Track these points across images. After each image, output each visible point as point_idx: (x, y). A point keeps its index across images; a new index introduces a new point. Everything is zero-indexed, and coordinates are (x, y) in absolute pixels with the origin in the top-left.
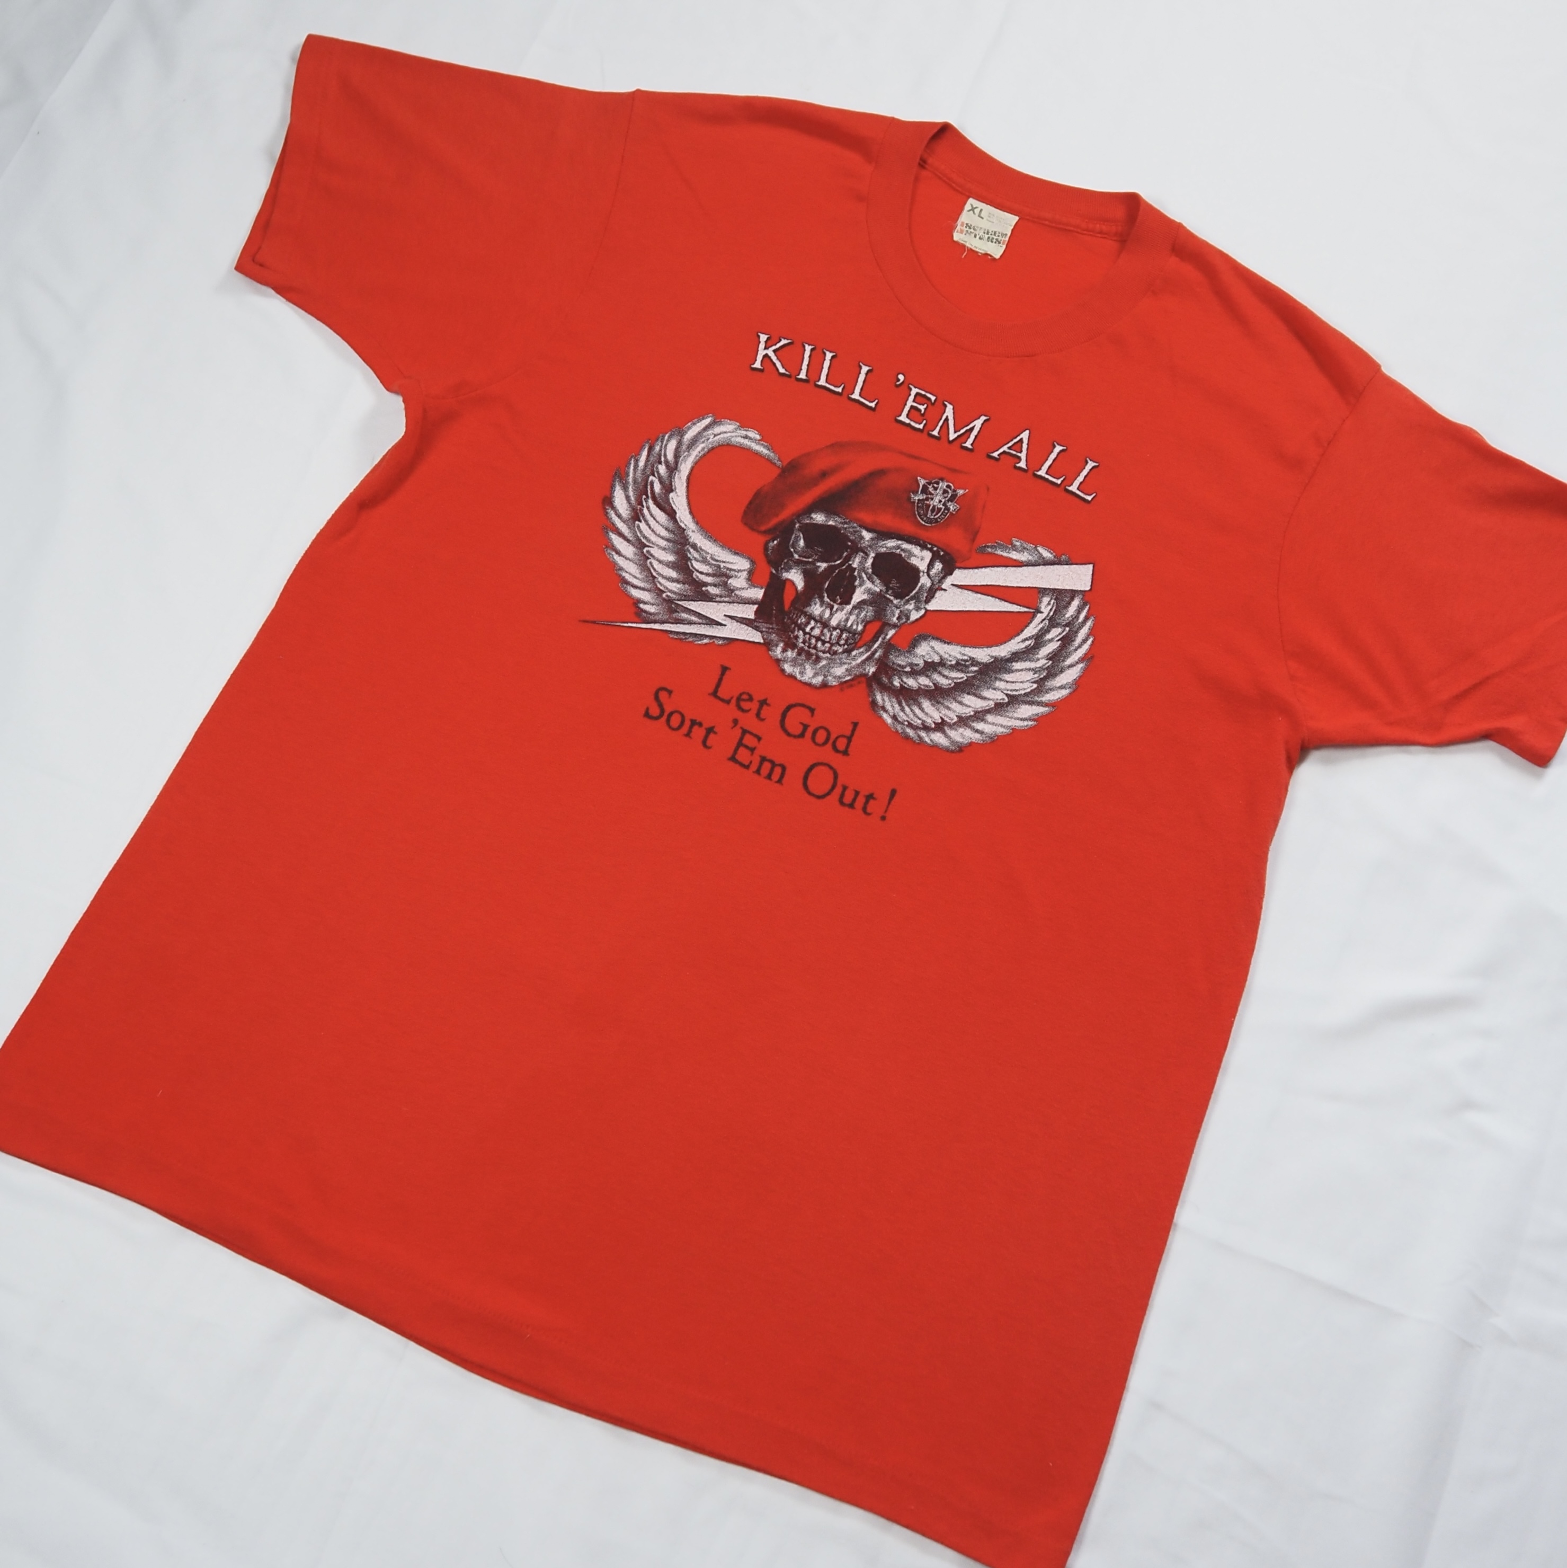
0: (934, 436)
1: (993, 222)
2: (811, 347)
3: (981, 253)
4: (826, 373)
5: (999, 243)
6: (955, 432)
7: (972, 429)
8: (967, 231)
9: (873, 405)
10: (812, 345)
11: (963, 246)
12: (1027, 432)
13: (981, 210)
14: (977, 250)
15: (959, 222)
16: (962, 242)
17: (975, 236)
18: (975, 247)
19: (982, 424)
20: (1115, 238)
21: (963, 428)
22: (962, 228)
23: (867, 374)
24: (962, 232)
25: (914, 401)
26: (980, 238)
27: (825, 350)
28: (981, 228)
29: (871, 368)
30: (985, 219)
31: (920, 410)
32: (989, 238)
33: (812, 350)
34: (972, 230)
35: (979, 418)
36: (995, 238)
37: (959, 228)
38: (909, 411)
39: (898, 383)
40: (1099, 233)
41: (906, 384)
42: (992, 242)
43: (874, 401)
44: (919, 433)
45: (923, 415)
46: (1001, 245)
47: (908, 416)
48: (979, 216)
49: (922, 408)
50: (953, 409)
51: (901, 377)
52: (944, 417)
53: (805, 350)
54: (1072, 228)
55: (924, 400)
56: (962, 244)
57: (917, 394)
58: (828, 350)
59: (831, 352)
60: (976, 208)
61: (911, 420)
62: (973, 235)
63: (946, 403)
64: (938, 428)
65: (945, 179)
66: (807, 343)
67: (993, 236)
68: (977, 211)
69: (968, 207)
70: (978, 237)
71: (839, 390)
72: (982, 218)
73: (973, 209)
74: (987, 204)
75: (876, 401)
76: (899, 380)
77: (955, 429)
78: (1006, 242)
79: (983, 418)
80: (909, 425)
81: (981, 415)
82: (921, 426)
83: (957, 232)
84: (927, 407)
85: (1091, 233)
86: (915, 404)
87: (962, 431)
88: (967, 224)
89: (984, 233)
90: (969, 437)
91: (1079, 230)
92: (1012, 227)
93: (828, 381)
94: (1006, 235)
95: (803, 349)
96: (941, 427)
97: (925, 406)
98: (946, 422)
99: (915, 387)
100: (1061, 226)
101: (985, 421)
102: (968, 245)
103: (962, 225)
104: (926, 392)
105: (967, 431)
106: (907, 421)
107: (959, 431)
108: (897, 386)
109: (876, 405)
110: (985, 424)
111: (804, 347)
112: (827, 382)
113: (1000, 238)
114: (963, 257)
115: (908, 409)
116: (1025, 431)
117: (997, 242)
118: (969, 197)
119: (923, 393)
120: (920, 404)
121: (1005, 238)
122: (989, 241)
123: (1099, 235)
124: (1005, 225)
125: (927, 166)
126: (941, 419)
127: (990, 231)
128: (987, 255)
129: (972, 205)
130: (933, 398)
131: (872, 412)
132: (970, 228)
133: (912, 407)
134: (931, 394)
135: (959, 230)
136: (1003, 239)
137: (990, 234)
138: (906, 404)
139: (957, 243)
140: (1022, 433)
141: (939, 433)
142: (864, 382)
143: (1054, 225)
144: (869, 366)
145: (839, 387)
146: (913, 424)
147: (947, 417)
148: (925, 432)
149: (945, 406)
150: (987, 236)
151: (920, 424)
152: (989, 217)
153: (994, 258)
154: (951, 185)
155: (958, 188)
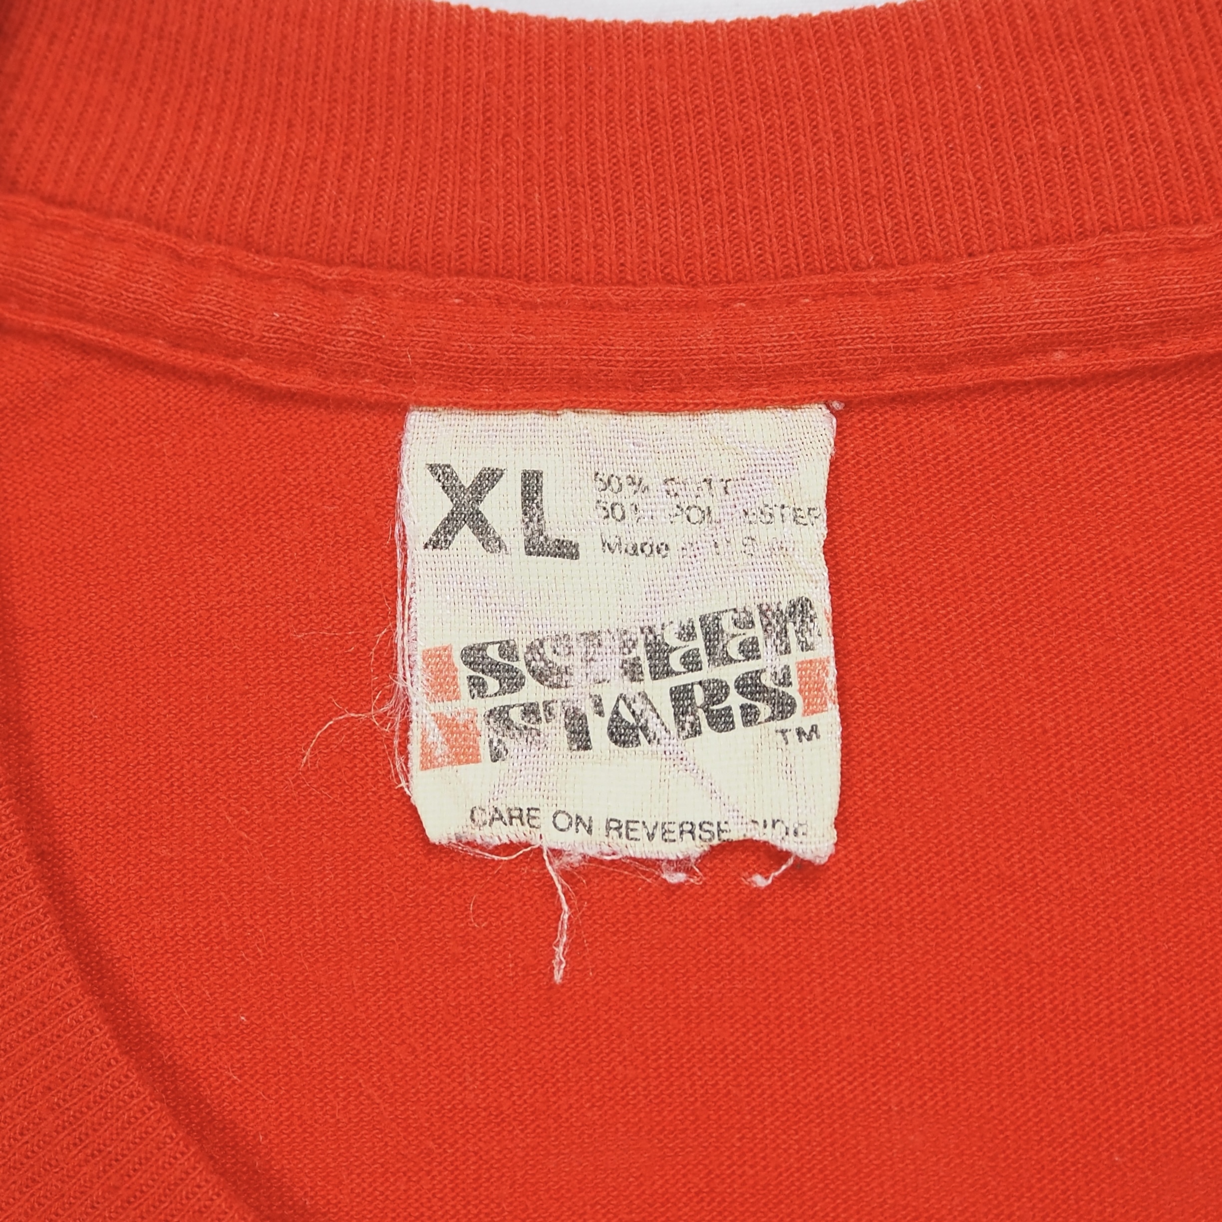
1: (662, 549)
3: (680, 865)
8: (500, 715)
14: (642, 849)
15: (414, 680)
16: (500, 834)
18: (614, 826)
30: (589, 547)
46: (797, 721)
56: (509, 848)
68: (503, 511)
69: (421, 502)
70: (598, 728)
74: (553, 407)
78: (831, 679)
89: (632, 671)
92: (818, 531)
102: (555, 838)
114: (558, 977)
117: (765, 710)
118: (392, 413)
122: (696, 731)
124: (764, 533)
127: (671, 639)
137: (675, 661)
139: (462, 854)
152: (609, 512)
153: (791, 861)
154: (225, 378)
155: (282, 380)
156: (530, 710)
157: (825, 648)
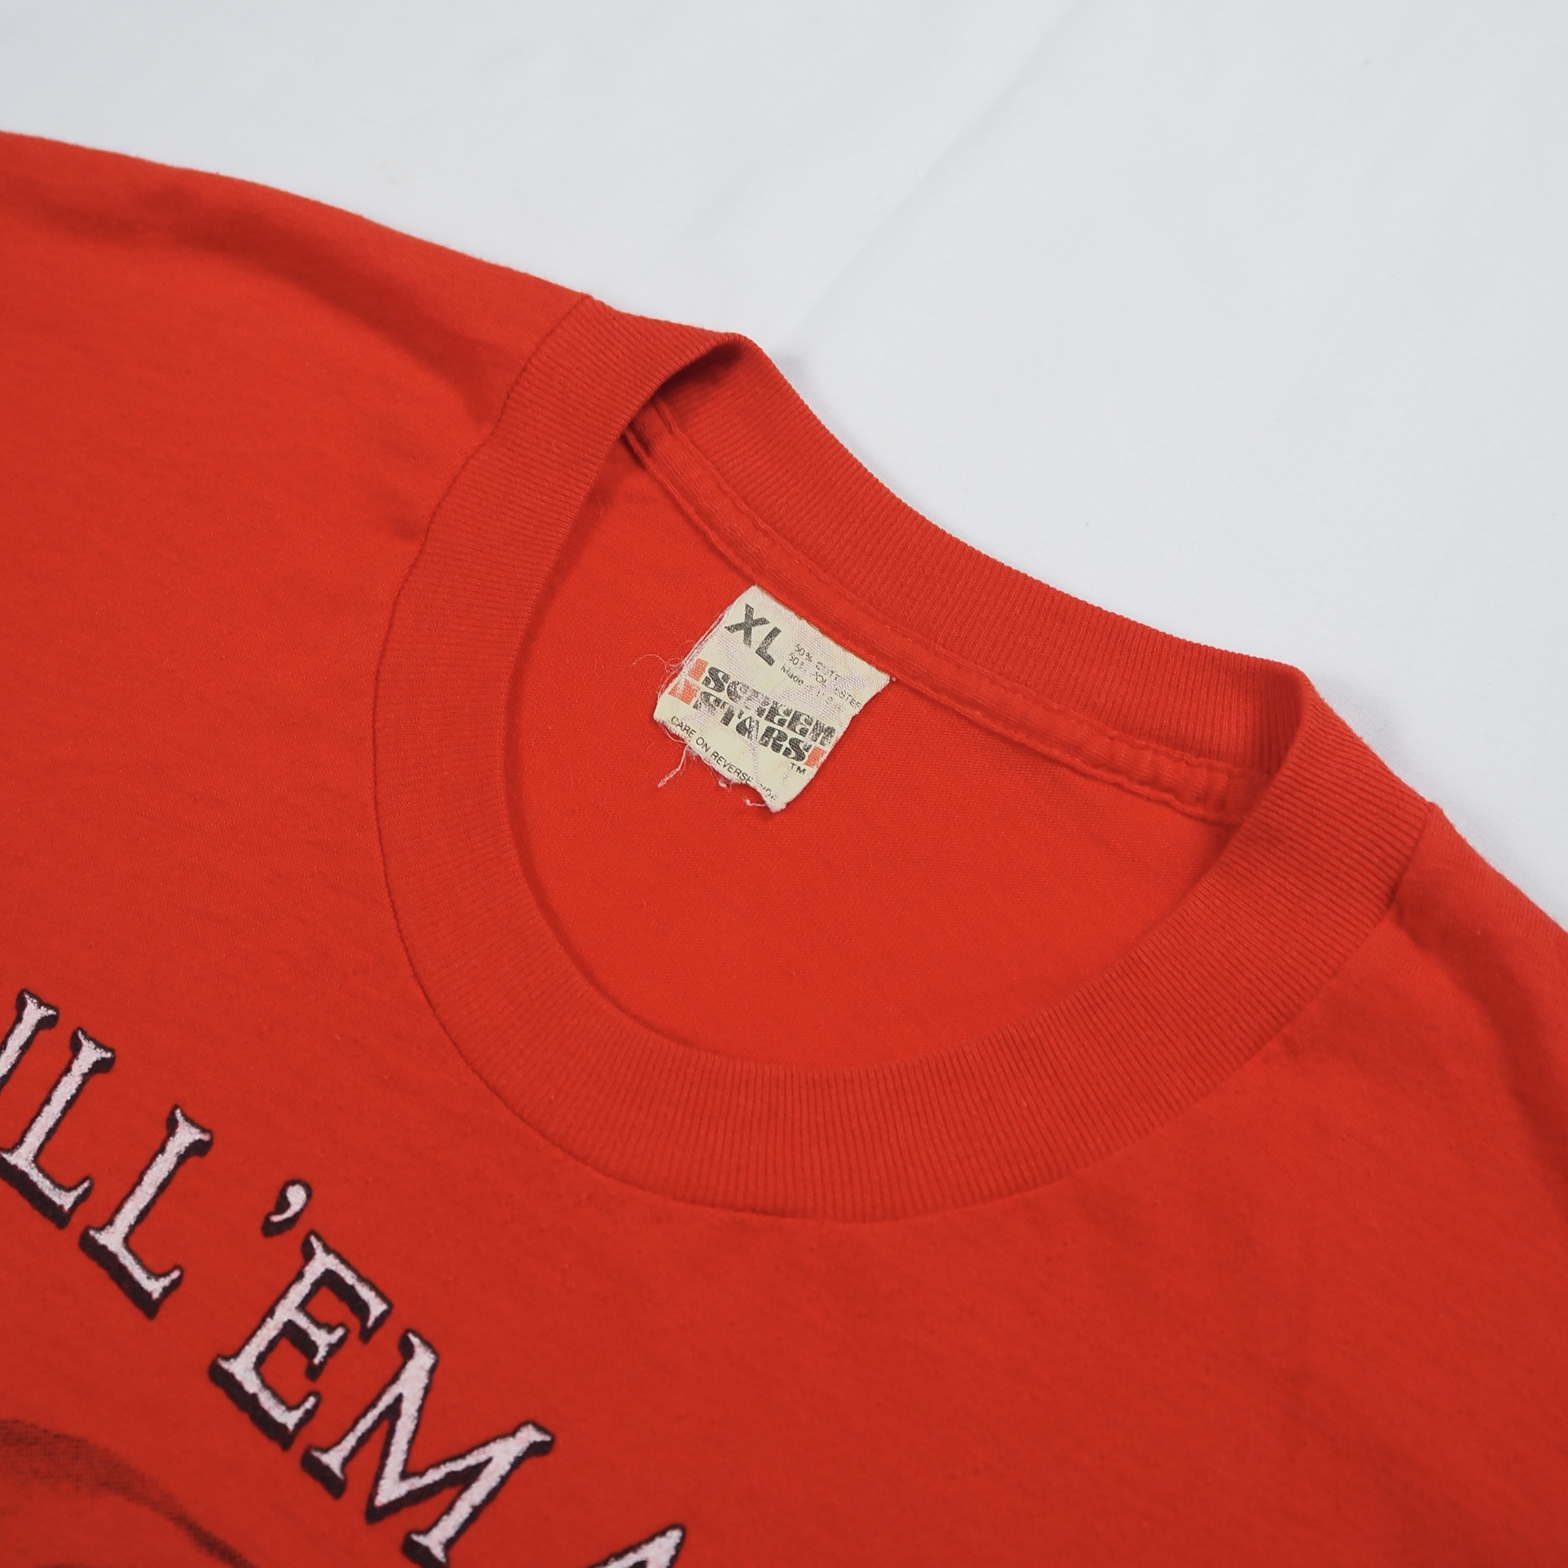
0: (322, 1472)
1: (800, 682)
2: (44, 1012)
3: (727, 781)
4: (50, 1123)
5: (800, 757)
6: (404, 1475)
7: (474, 1473)
8: (707, 695)
9: (154, 1287)
10: (49, 1006)
11: (679, 744)
12: (674, 1536)
13: (775, 632)
14: (719, 768)
15: (688, 665)
16: (678, 731)
17: (727, 720)
18: (715, 755)
19: (518, 1463)
20: (1199, 811)
21: (436, 1465)
22: (691, 681)
23: (182, 1159)
24: (687, 696)
25: (303, 1307)
26: (742, 729)
27: (81, 1036)
28: (756, 693)
29: (206, 1137)
30: (778, 664)
31: (310, 1348)
32: (770, 731)
33: (43, 1024)
34: (723, 696)
35: (513, 1434)
36: (791, 735)
37: (684, 677)
38: (273, 1344)
39: (276, 1218)
40: (1142, 783)
41: (299, 1230)
42: (776, 748)
43: (166, 1274)
44: (273, 1448)
45: (313, 1372)
46: (801, 764)
47: (261, 1361)
48: (759, 652)
49: (322, 1339)
50: (432, 1371)
51: (297, 1196)
52: (387, 1400)
53: (19, 1019)
54: (1056, 753)
55: (342, 1311)
56: (677, 737)
57: (329, 1279)
58: (89, 1038)
59: (99, 1045)
60: (763, 621)
61: (266, 1385)
62: (720, 713)
63: (415, 1340)
64: (351, 1441)
65: (690, 510)
66: (33, 996)
67: (784, 729)
68: (759, 633)
69: (734, 614)
70: (735, 721)
71: (65, 1200)
72: (770, 661)
73: (746, 627)
74: (801, 616)
75: (175, 1275)
76: (283, 1204)
77: (406, 1462)
78: (822, 759)
79: (529, 1435)
80: (250, 1403)
81: (525, 1424)
82: (290, 1419)
83: (672, 693)
84: (342, 1340)
85: (1119, 779)
86: (303, 1322)
87: (434, 1476)
88: (714, 672)
89: (760, 712)
90: (449, 1509)
91: (1077, 762)
92: (856, 711)
93: (42, 1159)
94: (830, 731)
95: (13, 1015)
96: (362, 1440)
97: (340, 1332)
98: (385, 1424)
99: (328, 1250)
100: (1019, 737)
101: (534, 1450)
102: (694, 745)
103: (696, 673)
104: (361, 1278)
105: (451, 1477)
106: (251, 1384)
107: (422, 1474)
108: (270, 1230)
109: (166, 1291)
110: (527, 1465)
111: (21, 1006)
112: (36, 1160)
113: (806, 740)
114: (660, 785)
115: (274, 1333)
116: (662, 1533)
117: (793, 754)
118: (749, 582)
119: (349, 1278)
120: (319, 1325)
121: (822, 743)
122: (765, 745)
123: (1146, 790)
124: (837, 699)
125: (648, 461)
126: (373, 1405)
127: (781, 711)
128: (745, 789)
129: (749, 610)
130: (377, 1307)
131: (136, 1316)
132: (719, 688)
133: (290, 1328)
134: (373, 1287)
135: (681, 687)
136: (815, 744)
137: (776, 719)
138: (271, 1313)
139: (660, 728)
140: (650, 1539)
141: (346, 1462)
142: (163, 1187)
143: (998, 727)
144: (203, 1130)
145: (69, 1190)
146: (267, 1401)
147: (399, 1399)
148: (297, 1449)
149: (408, 1352)
150: (764, 724)
151: (291, 1408)
152: (792, 660)
153: (763, 805)
154: (704, 534)
155: (723, 548)
156: (718, 701)
157: (828, 748)
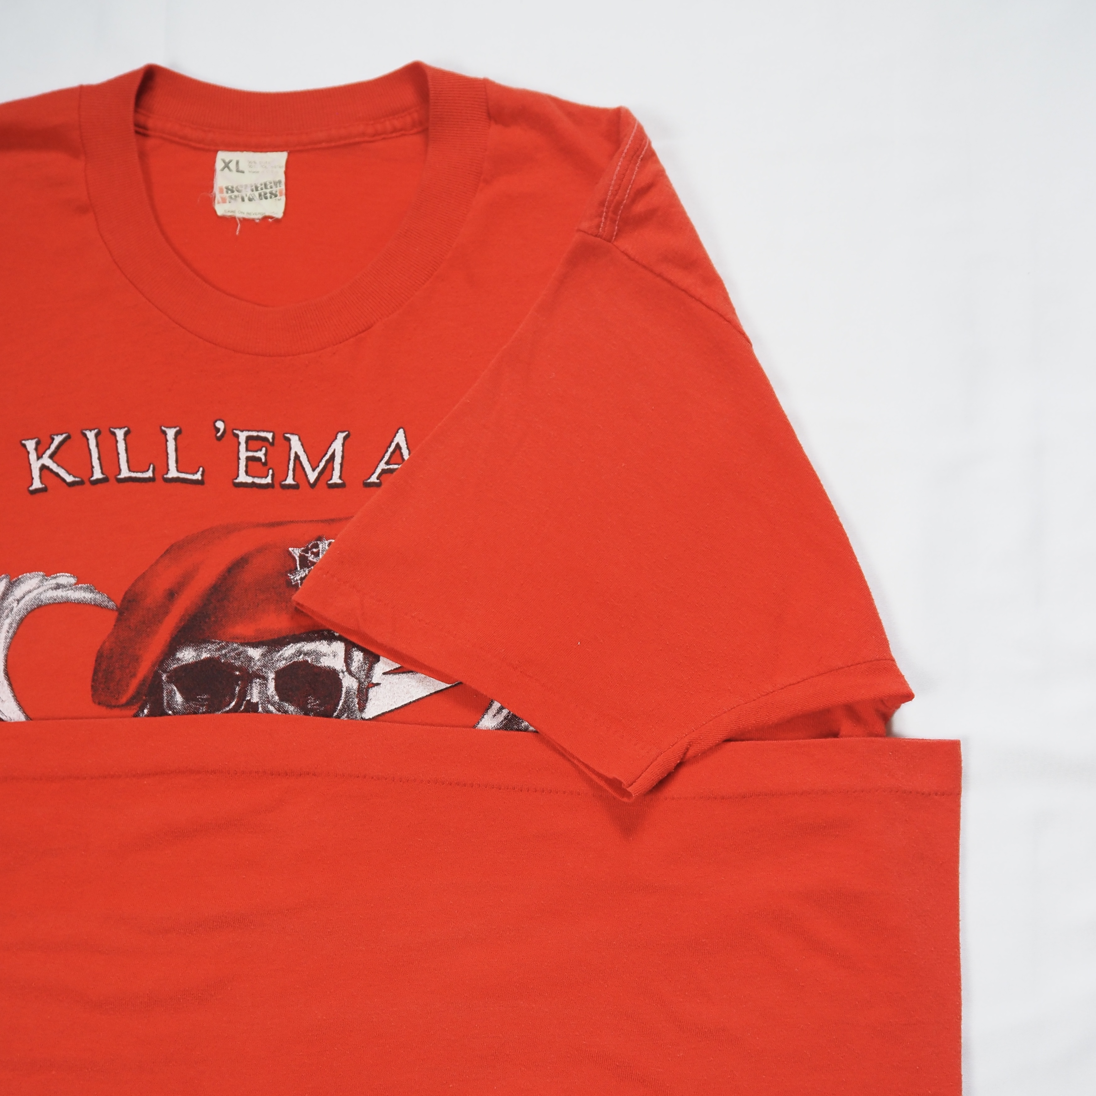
0: (290, 486)
1: (258, 172)
2: (94, 432)
3: (258, 219)
4: (125, 459)
5: (276, 196)
6: (314, 470)
7: (333, 456)
9: (198, 476)
10: (94, 429)
11: (233, 219)
12: (401, 431)
13: (237, 163)
14: (252, 217)
15: (216, 190)
16: (230, 214)
17: (243, 200)
18: (248, 213)
19: (343, 445)
20: (415, 130)
21: (321, 461)
22: (222, 195)
23: (176, 439)
24: (224, 201)
25: (247, 450)
26: (250, 200)
27: (112, 430)
28: (246, 186)
29: (178, 428)
30: (246, 171)
31: (259, 459)
32: (260, 195)
33: (97, 436)
34: (236, 193)
35: (336, 438)
36: (268, 191)
37: (218, 197)
38: (247, 466)
39: (219, 434)
40: (392, 132)
41: (229, 432)
42: (266, 198)
43: (198, 471)
44: (270, 490)
45: (265, 464)
46: (278, 197)
47: (247, 473)
48: (238, 171)
49: (261, 454)
50: (300, 439)
51: (220, 425)
52: (292, 456)
53: (88, 439)
54: (357, 140)
55: (260, 443)
56: (230, 217)
57: (249, 439)
58: (115, 428)
59: (120, 428)
60: (230, 161)
61: (254, 477)
62: (240, 200)
63: (288, 435)
64: (291, 473)
65: (177, 139)
66: (86, 430)
67: (264, 190)
68: (232, 166)
69: (219, 165)
70: (246, 199)
71: (149, 474)
72: (243, 172)
73: (227, 166)
74: (242, 151)
75: (201, 469)
76: (218, 430)
77: (311, 466)
78: (283, 192)
79: (341, 436)
80: (254, 484)
81: (337, 433)
82: (268, 480)
83: (219, 203)
84: (266, 451)
85: (383, 136)
86: (250, 454)
87: (322, 464)
88: (227, 188)
89: (252, 191)
90: (333, 469)
91: (367, 139)
92: (283, 169)
93: (131, 469)
94: (280, 182)
95: (85, 439)
96: (294, 470)
97: (264, 449)
98: (297, 461)
99: (242, 431)
100: (342, 142)
101: (345, 438)
102: (238, 215)
103: (221, 191)
104: (258, 431)
105: (328, 462)
106: (249, 480)
107: (318, 466)
108: (219, 439)
109: (202, 475)
110: (346, 442)
111: (85, 435)
112: (130, 470)
113: (274, 190)
114: (237, 233)
115: (244, 463)
116: (397, 432)
117: (273, 196)
118: (216, 152)
119: (255, 434)
120: (256, 451)
121: (280, 186)
122: (261, 199)
123: (394, 135)
124: (274, 170)
125: (149, 132)
126: (290, 459)
127: (259, 185)
128: (265, 218)
129: (224, 161)
130: (269, 436)
131: (199, 487)
132: (233, 192)
133: (248, 459)
134: (264, 431)
135: (220, 200)
136: (279, 188)
137: (259, 189)
138: (239, 459)
139: (223, 218)
140: (395, 436)
141: (294, 479)
142: (176, 450)
143: (333, 144)
144: (175, 427)
145: (148, 470)
146: (257, 481)
147: (296, 453)
148: (277, 485)
149: (289, 440)
150: (257, 194)
151: (266, 477)
152: (250, 167)
153: (276, 219)
154: (188, 145)
155: (198, 145)
156: (236, 196)
157: (283, 187)
